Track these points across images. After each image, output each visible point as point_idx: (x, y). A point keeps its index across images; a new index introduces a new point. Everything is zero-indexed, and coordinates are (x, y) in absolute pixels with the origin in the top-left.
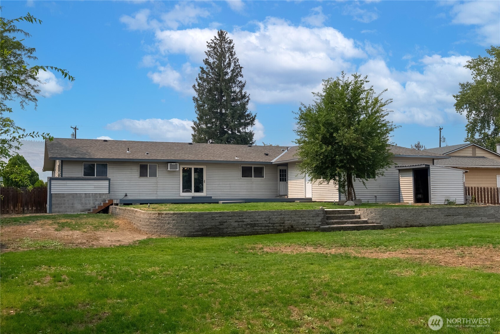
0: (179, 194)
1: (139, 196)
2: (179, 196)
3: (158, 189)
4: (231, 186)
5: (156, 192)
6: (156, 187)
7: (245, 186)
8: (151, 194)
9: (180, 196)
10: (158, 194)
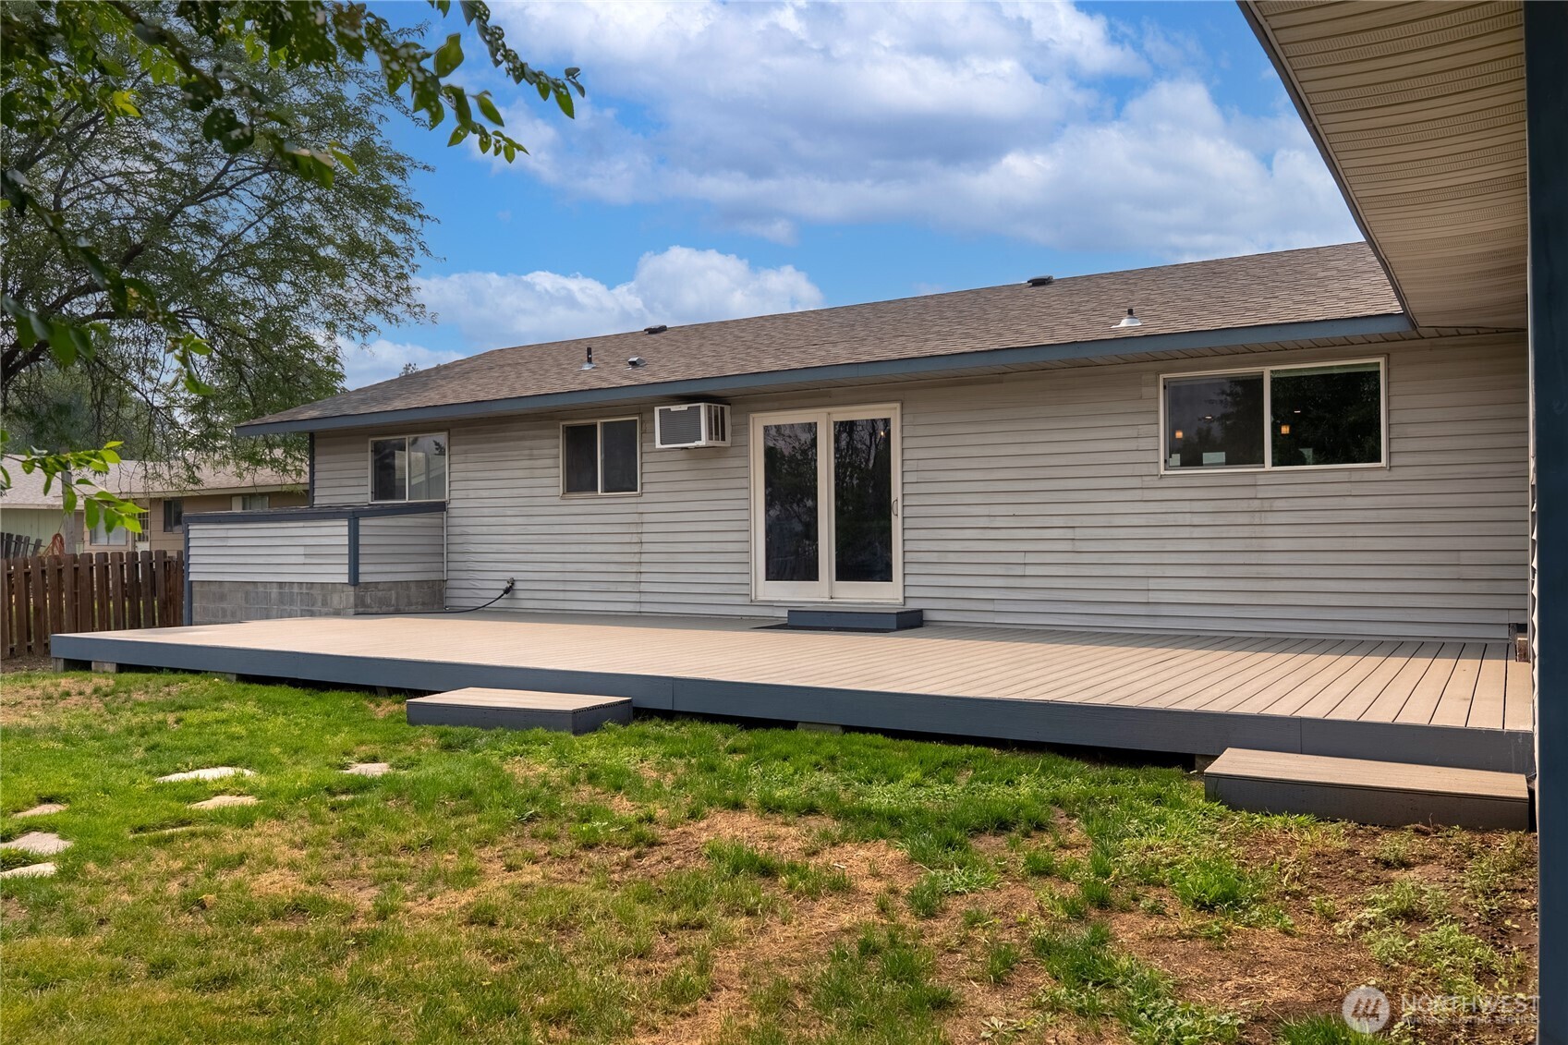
0: (744, 590)
1: (561, 596)
2: (745, 600)
3: (645, 558)
4: (1079, 533)
5: (633, 578)
6: (636, 548)
7: (1197, 533)
8: (613, 588)
9: (753, 604)
10: (644, 587)
